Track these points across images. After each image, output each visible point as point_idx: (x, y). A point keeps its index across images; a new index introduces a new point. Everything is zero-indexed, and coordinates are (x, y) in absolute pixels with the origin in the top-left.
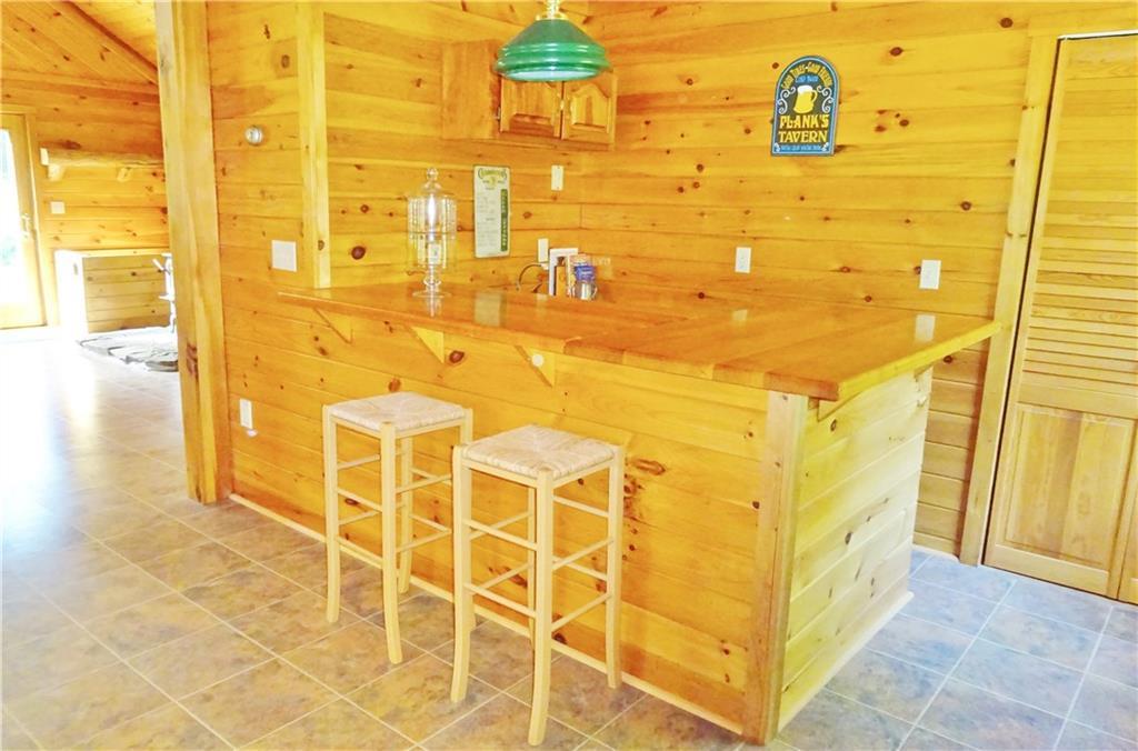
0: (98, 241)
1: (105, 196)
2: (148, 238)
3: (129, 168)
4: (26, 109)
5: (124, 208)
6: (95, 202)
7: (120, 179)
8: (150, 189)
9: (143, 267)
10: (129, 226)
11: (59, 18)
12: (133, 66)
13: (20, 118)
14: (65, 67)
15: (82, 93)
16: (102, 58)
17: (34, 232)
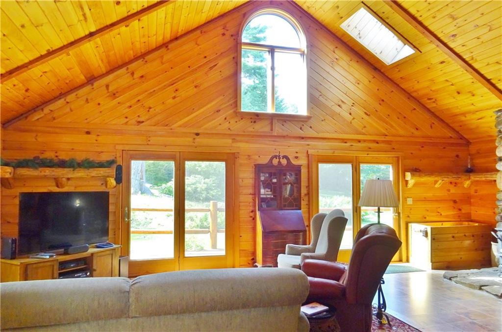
0: (425, 218)
1: (430, 195)
2: (447, 216)
3: (443, 180)
4: (399, 154)
5: (437, 201)
6: (425, 198)
7: (437, 186)
8: (449, 190)
9: (458, 233)
10: (439, 210)
11: (414, 111)
12: (443, 129)
13: (397, 158)
14: (417, 133)
15: (423, 145)
16: (431, 127)
17: (399, 213)
